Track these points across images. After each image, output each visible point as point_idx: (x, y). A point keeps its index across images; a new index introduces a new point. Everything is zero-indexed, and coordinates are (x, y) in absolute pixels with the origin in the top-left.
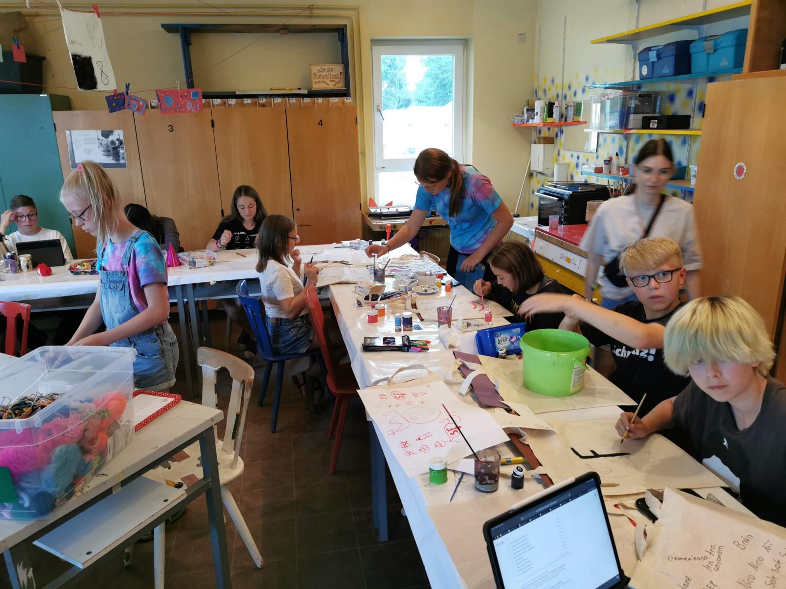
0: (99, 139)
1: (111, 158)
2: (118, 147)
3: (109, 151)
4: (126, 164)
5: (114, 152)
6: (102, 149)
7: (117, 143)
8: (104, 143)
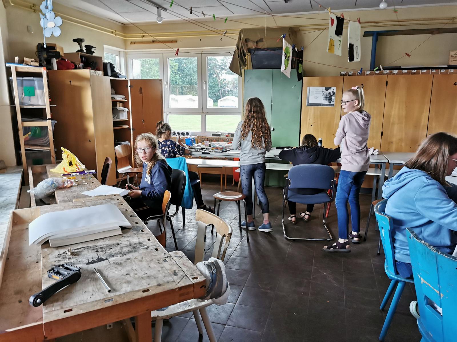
0: (323, 91)
1: (327, 101)
2: (332, 96)
3: (327, 98)
4: (334, 104)
5: (329, 98)
6: (324, 96)
7: (332, 93)
8: (325, 93)
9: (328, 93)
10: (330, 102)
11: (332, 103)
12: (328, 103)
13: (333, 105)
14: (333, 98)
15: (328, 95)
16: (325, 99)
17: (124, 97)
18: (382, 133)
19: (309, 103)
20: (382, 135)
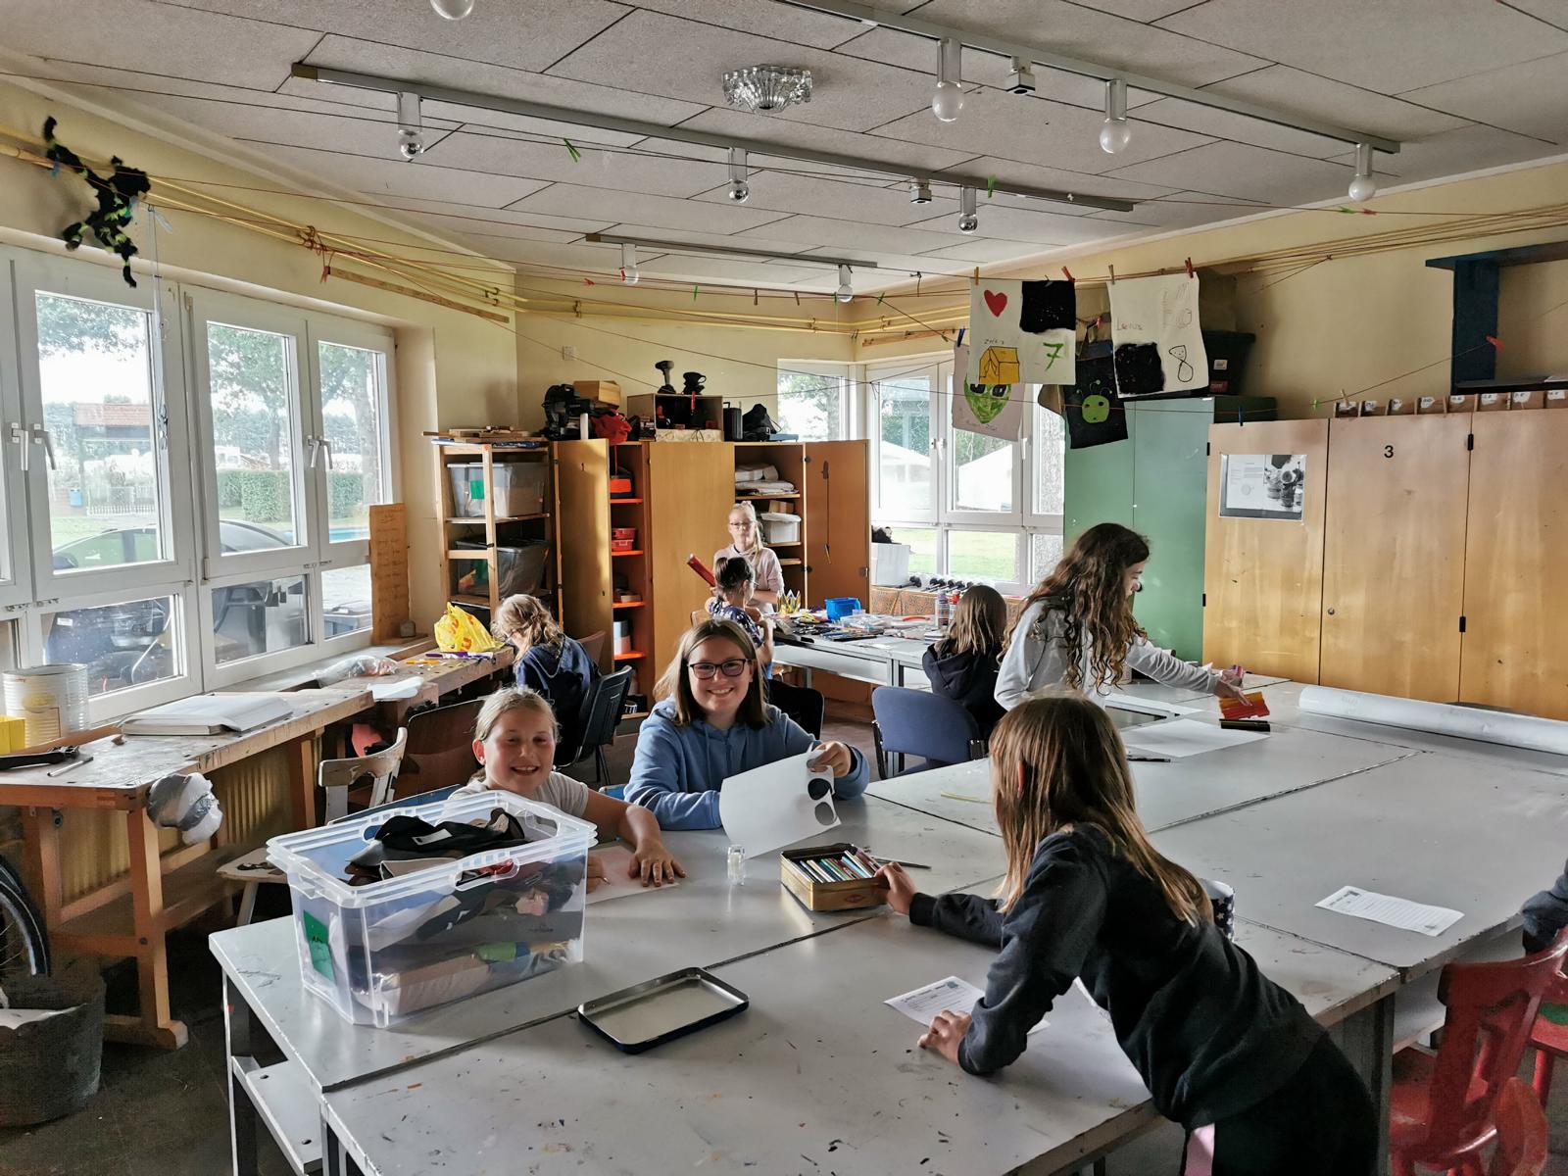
0: (1266, 470)
1: (1280, 502)
2: (1293, 484)
3: (1278, 490)
4: (1301, 513)
5: (1287, 490)
6: (1268, 485)
7: (1294, 476)
8: (1273, 476)
9: (1281, 476)
10: (1290, 506)
11: (1296, 509)
12: (1284, 509)
13: (1298, 516)
14: (1298, 491)
15: (1284, 482)
16: (1271, 494)
17: (792, 486)
18: (1463, 621)
19: (1228, 507)
20: (1462, 629)
